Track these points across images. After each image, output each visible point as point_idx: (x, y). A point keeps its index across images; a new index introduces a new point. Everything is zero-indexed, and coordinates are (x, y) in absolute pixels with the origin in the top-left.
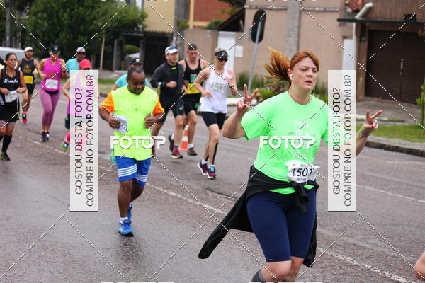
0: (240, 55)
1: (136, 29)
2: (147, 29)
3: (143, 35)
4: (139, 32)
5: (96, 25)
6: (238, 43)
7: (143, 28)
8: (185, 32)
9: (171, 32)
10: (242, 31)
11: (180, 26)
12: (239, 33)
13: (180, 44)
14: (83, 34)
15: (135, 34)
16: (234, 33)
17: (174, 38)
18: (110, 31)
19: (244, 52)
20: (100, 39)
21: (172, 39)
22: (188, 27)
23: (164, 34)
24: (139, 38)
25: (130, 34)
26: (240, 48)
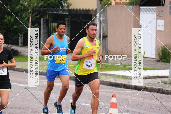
0: (162, 29)
1: (61, 8)
2: (71, 7)
3: (67, 13)
4: (64, 10)
5: (22, 5)
6: (159, 17)
7: (68, 7)
8: (108, 8)
9: (94, 9)
10: (163, 5)
11: (103, 3)
12: (160, 8)
13: (103, 20)
14: (9, 14)
15: (60, 12)
16: (155, 7)
17: (98, 15)
18: (36, 10)
19: (165, 25)
20: (27, 19)
21: (96, 16)
22: (111, 4)
23: (88, 11)
24: (64, 16)
25: (55, 13)
26: (161, 22)
